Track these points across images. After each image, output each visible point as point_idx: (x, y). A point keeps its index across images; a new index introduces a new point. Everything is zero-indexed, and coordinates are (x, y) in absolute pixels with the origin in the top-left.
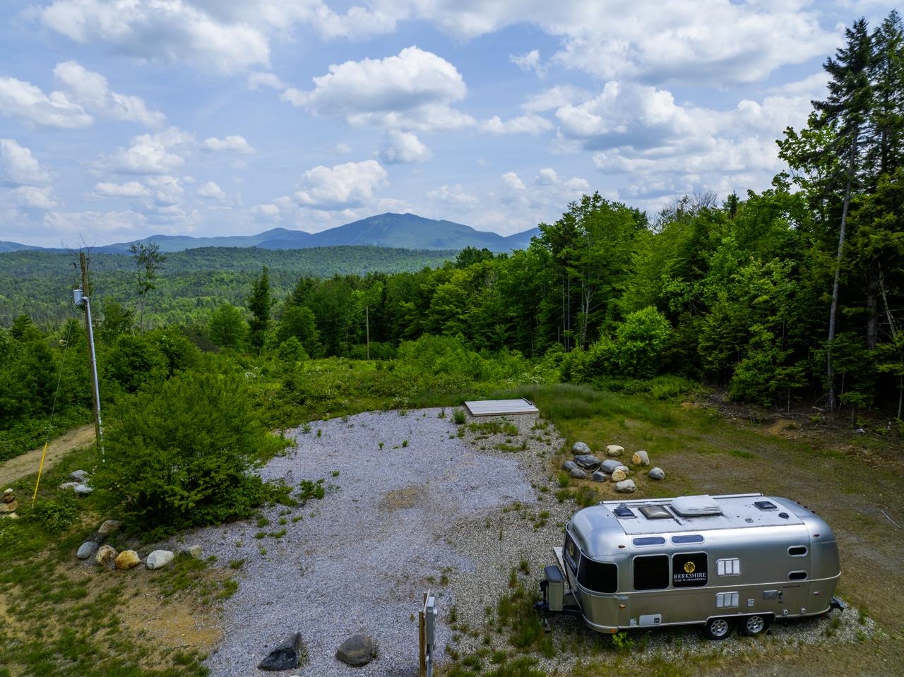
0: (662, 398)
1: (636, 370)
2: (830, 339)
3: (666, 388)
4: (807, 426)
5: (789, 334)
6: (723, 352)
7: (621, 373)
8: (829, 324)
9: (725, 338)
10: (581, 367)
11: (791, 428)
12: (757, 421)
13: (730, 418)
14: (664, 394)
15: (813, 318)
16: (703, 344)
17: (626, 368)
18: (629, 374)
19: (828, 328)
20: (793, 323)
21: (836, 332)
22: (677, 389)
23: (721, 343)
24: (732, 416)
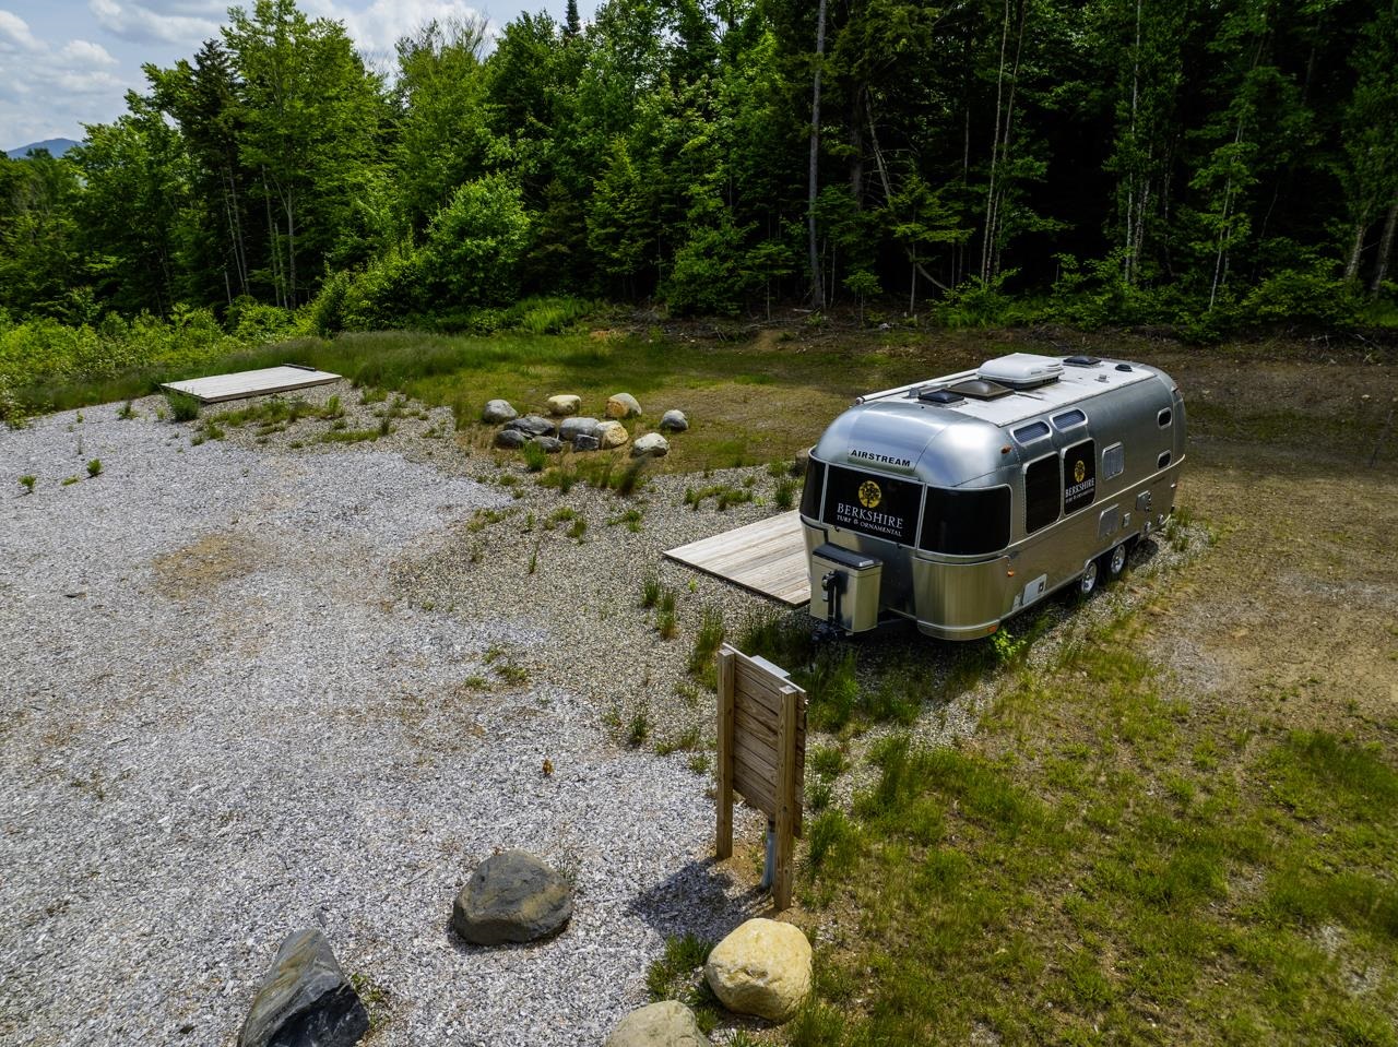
0: (552, 330)
1: (482, 291)
2: (812, 197)
3: (551, 314)
4: (809, 331)
5: (743, 197)
6: (636, 242)
7: (454, 301)
8: (808, 175)
9: (634, 217)
10: (365, 303)
11: (786, 339)
12: (731, 338)
13: (685, 340)
14: (552, 323)
15: (779, 168)
16: (598, 231)
17: (464, 289)
18: (472, 301)
19: (806, 182)
20: (747, 181)
21: (821, 184)
22: (572, 315)
23: (627, 228)
24: (687, 338)
